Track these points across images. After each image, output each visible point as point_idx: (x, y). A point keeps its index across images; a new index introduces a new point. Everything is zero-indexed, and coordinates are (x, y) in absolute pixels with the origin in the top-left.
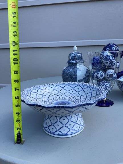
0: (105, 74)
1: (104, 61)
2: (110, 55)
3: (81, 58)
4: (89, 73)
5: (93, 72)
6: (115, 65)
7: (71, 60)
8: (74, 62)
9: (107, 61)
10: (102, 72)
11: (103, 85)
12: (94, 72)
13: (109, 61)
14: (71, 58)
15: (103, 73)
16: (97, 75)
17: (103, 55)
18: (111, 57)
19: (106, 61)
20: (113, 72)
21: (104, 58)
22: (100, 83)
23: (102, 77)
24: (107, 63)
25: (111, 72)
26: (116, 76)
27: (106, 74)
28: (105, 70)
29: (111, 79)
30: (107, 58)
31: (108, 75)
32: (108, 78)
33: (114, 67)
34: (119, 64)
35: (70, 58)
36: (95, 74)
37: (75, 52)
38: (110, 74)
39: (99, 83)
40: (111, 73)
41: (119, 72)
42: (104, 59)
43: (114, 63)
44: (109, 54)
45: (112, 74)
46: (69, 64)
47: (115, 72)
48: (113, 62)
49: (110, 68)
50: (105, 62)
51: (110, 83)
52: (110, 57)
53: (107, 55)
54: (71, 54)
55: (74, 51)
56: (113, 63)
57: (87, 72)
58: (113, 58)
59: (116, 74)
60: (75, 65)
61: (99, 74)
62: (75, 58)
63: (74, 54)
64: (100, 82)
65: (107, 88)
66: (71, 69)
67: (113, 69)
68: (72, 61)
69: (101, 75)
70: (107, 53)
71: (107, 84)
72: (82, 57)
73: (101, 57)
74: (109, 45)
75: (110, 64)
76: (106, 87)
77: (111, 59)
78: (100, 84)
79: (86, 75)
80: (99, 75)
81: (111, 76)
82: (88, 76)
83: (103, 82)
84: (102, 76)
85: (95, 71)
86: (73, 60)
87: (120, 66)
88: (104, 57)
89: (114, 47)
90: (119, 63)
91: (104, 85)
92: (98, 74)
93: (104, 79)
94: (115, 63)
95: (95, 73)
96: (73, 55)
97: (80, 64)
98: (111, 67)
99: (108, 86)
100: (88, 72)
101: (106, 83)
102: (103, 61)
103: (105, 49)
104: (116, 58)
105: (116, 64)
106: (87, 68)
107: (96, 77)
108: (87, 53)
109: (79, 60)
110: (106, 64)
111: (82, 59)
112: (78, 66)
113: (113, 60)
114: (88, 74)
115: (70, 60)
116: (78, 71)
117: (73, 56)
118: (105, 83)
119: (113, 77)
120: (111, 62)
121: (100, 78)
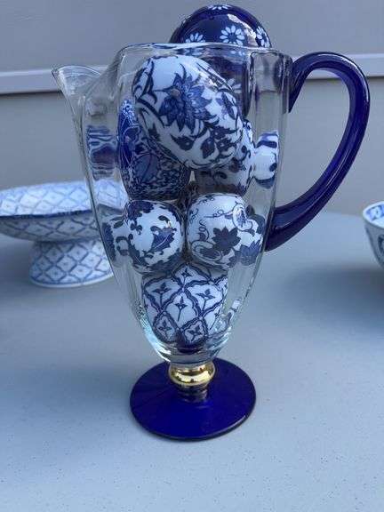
1: (159, 129)
9: (186, 132)
10: (162, 218)
13: (199, 126)
15: (176, 225)
16: (131, 237)
17: (150, 75)
18: (208, 94)
19: (175, 131)
20: (237, 212)
21: (157, 107)
22: (164, 289)
23: (170, 251)
24: (185, 143)
25: (223, 210)
26: (257, 237)
27: (193, 229)
28: (182, 198)
29: (226, 259)
30: (180, 104)
31: (203, 238)
32: (206, 252)
33: (241, 178)
34: (276, 151)
36: (117, 233)
38: (216, 231)
40: (223, 223)
42: (163, 111)
43: (244, 149)
45: (230, 225)
47: (250, 212)
48: (234, 138)
50: (168, 134)
52: (201, 90)
53: (184, 79)
59: (254, 226)
61: (140, 228)
65: (210, 318)
67: (238, 190)
69: (156, 239)
71: (207, 295)
75: (206, 149)
76: (201, 312)
77: (215, 109)
78: (166, 297)
80: (144, 241)
81: (226, 239)
84: (162, 240)
87: (282, 167)
88: (162, 96)
90: (272, 145)
91: (187, 302)
92: (133, 227)
99: (210, 303)
101: (201, 289)
107: (123, 253)
113: (226, 122)
118: (196, 290)
119: (237, 247)
120: (212, 139)
121: (151, 262)
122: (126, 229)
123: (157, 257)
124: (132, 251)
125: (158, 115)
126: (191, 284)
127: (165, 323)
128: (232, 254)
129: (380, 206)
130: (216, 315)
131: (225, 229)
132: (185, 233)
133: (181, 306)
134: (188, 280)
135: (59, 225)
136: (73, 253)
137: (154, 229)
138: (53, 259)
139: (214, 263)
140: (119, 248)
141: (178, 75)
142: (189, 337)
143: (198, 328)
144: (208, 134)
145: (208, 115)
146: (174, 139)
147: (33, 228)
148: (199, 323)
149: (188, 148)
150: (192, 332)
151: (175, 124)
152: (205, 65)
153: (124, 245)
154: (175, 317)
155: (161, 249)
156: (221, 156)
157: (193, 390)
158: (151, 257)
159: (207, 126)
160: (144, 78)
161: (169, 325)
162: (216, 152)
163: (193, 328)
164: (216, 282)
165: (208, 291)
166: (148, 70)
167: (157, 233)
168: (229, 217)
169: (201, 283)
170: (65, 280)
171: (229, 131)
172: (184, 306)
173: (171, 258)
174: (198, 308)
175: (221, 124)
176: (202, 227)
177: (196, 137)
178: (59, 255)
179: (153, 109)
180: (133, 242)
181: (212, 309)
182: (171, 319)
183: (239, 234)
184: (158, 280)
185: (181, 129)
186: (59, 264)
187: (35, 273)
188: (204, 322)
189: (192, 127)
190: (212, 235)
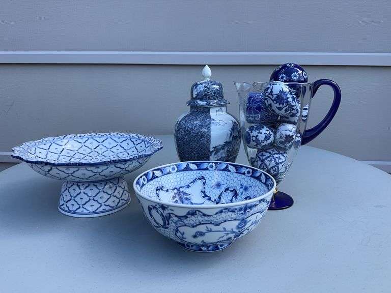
0: (275, 133)
1: (273, 104)
2: (288, 90)
3: (219, 94)
4: (239, 131)
5: (248, 130)
6: (298, 114)
7: (196, 99)
8: (204, 103)
9: (281, 106)
10: (267, 130)
11: (269, 159)
12: (250, 129)
13: (285, 105)
14: (197, 95)
15: (271, 133)
16: (257, 136)
17: (272, 89)
18: (289, 96)
19: (278, 105)
20: (294, 130)
21: (273, 99)
22: (263, 155)
23: (269, 141)
24: (280, 109)
25: (289, 129)
26: (300, 139)
27: (278, 135)
28: (274, 123)
29: (288, 145)
30: (280, 98)
31: (281, 137)
32: (281, 143)
33: (295, 119)
34: (307, 111)
35: (195, 93)
36: (252, 135)
37: (206, 81)
38: (286, 135)
39: (260, 154)
40: (288, 133)
41: (307, 129)
42: (275, 100)
43: (297, 110)
44: (286, 89)
45: (291, 134)
46: (191, 107)
47: (298, 131)
48: (295, 107)
49: (287, 120)
50: (275, 106)
51: (285, 155)
52: (286, 95)
53: (282, 92)
54: (196, 85)
55: (204, 77)
56: (293, 109)
57: (233, 129)
58: (293, 98)
59: (299, 135)
60: (206, 111)
61: (261, 133)
62: (205, 95)
63: (204, 85)
64: (264, 153)
65: (280, 166)
66: (196, 119)
67: (294, 123)
68: (200, 102)
69: (266, 137)
70: (281, 86)
71: (279, 158)
72: (222, 92)
73: (267, 94)
74: (285, 66)
75: (286, 111)
76: (277, 164)
77: (290, 100)
78: (264, 157)
79: (231, 134)
80: (261, 137)
81: (289, 138)
82: (236, 136)
83: (270, 153)
84: (268, 137)
85: (253, 127)
86: (201, 100)
87: (309, 116)
88: (275, 96)
89: (297, 71)
90: (306, 109)
91: (273, 159)
92: (258, 133)
93: (272, 145)
94: (299, 110)
95: (252, 132)
96: (201, 88)
97: (218, 109)
98: (288, 118)
99: (280, 161)
100: (235, 127)
101: (278, 156)
102: (270, 105)
103: (275, 77)
104: (300, 99)
105: (301, 112)
106: (234, 120)
107: (253, 141)
108: (235, 83)
109: (215, 99)
110: (277, 111)
111: (222, 97)
112: (213, 113)
113: (293, 103)
114: (236, 134)
115: (193, 99)
116: (212, 127)
117: (202, 90)
118: (276, 156)
119: (292, 141)
120: (288, 108)
121: (263, 144)
122: (255, 133)
123: (266, 143)
124: (257, 140)
125: (273, 101)
126: (274, 154)
127: (264, 167)
128: (291, 143)
130: (282, 165)
131: (289, 135)
132: (275, 136)
134: (274, 152)
137: (265, 133)
139: (283, 147)
140: (252, 139)
141: (280, 90)
143: (276, 169)
145: (288, 101)
146: (277, 107)
148: (276, 167)
149: (281, 110)
150: (273, 170)
151: (278, 104)
152: (287, 87)
153: (254, 138)
154: (268, 164)
155: (267, 140)
156: (290, 113)
159: (288, 104)
160: (269, 91)
161: (265, 167)
163: (274, 169)
164: (282, 154)
165: (280, 157)
167: (266, 135)
168: (291, 131)
169: (277, 154)
171: (294, 106)
172: (271, 161)
173: (269, 144)
174: (276, 162)
175: (291, 104)
176: (281, 134)
177: (283, 107)
179: (272, 99)
180: (258, 137)
181: (281, 163)
182: (266, 165)
183: (294, 137)
184: (261, 152)
185: (280, 104)
188: (278, 167)
189: (283, 104)
190: (285, 136)
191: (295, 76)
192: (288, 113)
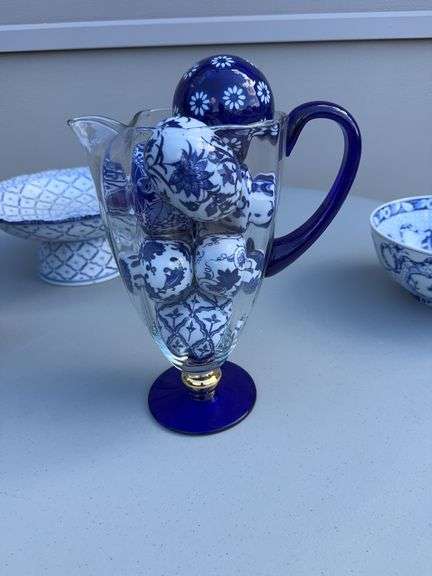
0: (194, 264)
1: (169, 193)
2: (209, 149)
9: (193, 198)
10: (173, 259)
11: (188, 324)
13: (203, 194)
15: (185, 264)
16: (147, 276)
17: (160, 148)
18: (211, 168)
19: (182, 195)
21: (168, 177)
23: (181, 287)
24: (193, 206)
27: (201, 268)
29: (228, 293)
30: (187, 173)
31: (208, 276)
32: (211, 287)
38: (220, 272)
40: (226, 265)
42: (172, 181)
44: (203, 145)
45: (231, 267)
50: (176, 198)
52: (205, 164)
53: (190, 155)
56: (229, 205)
61: (154, 270)
65: (216, 338)
69: (169, 279)
71: (214, 319)
74: (205, 67)
75: (210, 211)
76: (209, 334)
77: (216, 179)
81: (228, 278)
83: (189, 308)
84: (175, 276)
88: (171, 170)
89: (239, 82)
91: (196, 325)
92: (148, 268)
99: (216, 326)
101: (209, 314)
113: (228, 189)
118: (202, 315)
119: (238, 284)
120: (215, 202)
121: (163, 296)
122: (142, 269)
123: (170, 292)
124: (148, 287)
125: (169, 184)
126: (199, 311)
127: (177, 342)
128: (234, 289)
129: (390, 206)
130: (222, 335)
131: (228, 270)
132: (193, 272)
133: (191, 329)
134: (197, 306)
135: (69, 229)
136: (83, 251)
137: (166, 270)
138: (63, 258)
140: (136, 284)
141: (184, 152)
142: (198, 353)
143: (206, 346)
144: (211, 200)
145: (211, 185)
146: (183, 203)
147: (43, 231)
148: (207, 343)
149: (194, 210)
150: (200, 350)
151: (183, 192)
153: (140, 282)
154: (186, 338)
155: (173, 287)
157: (203, 392)
158: (164, 293)
159: (210, 194)
160: (154, 151)
161: (181, 343)
162: (219, 212)
163: (201, 346)
164: (222, 307)
165: (214, 316)
166: (158, 142)
167: (169, 273)
168: (231, 260)
169: (208, 309)
170: (77, 278)
171: (230, 195)
172: (194, 329)
173: (182, 292)
174: (206, 331)
175: (222, 191)
176: (208, 268)
177: (200, 202)
178: (69, 254)
179: (163, 179)
180: (148, 281)
181: (218, 331)
182: (183, 339)
183: (240, 274)
184: (170, 305)
185: (188, 196)
186: (69, 263)
187: (46, 271)
188: (211, 341)
189: (197, 195)
190: (217, 275)
191: (234, 98)
192: (216, 215)
